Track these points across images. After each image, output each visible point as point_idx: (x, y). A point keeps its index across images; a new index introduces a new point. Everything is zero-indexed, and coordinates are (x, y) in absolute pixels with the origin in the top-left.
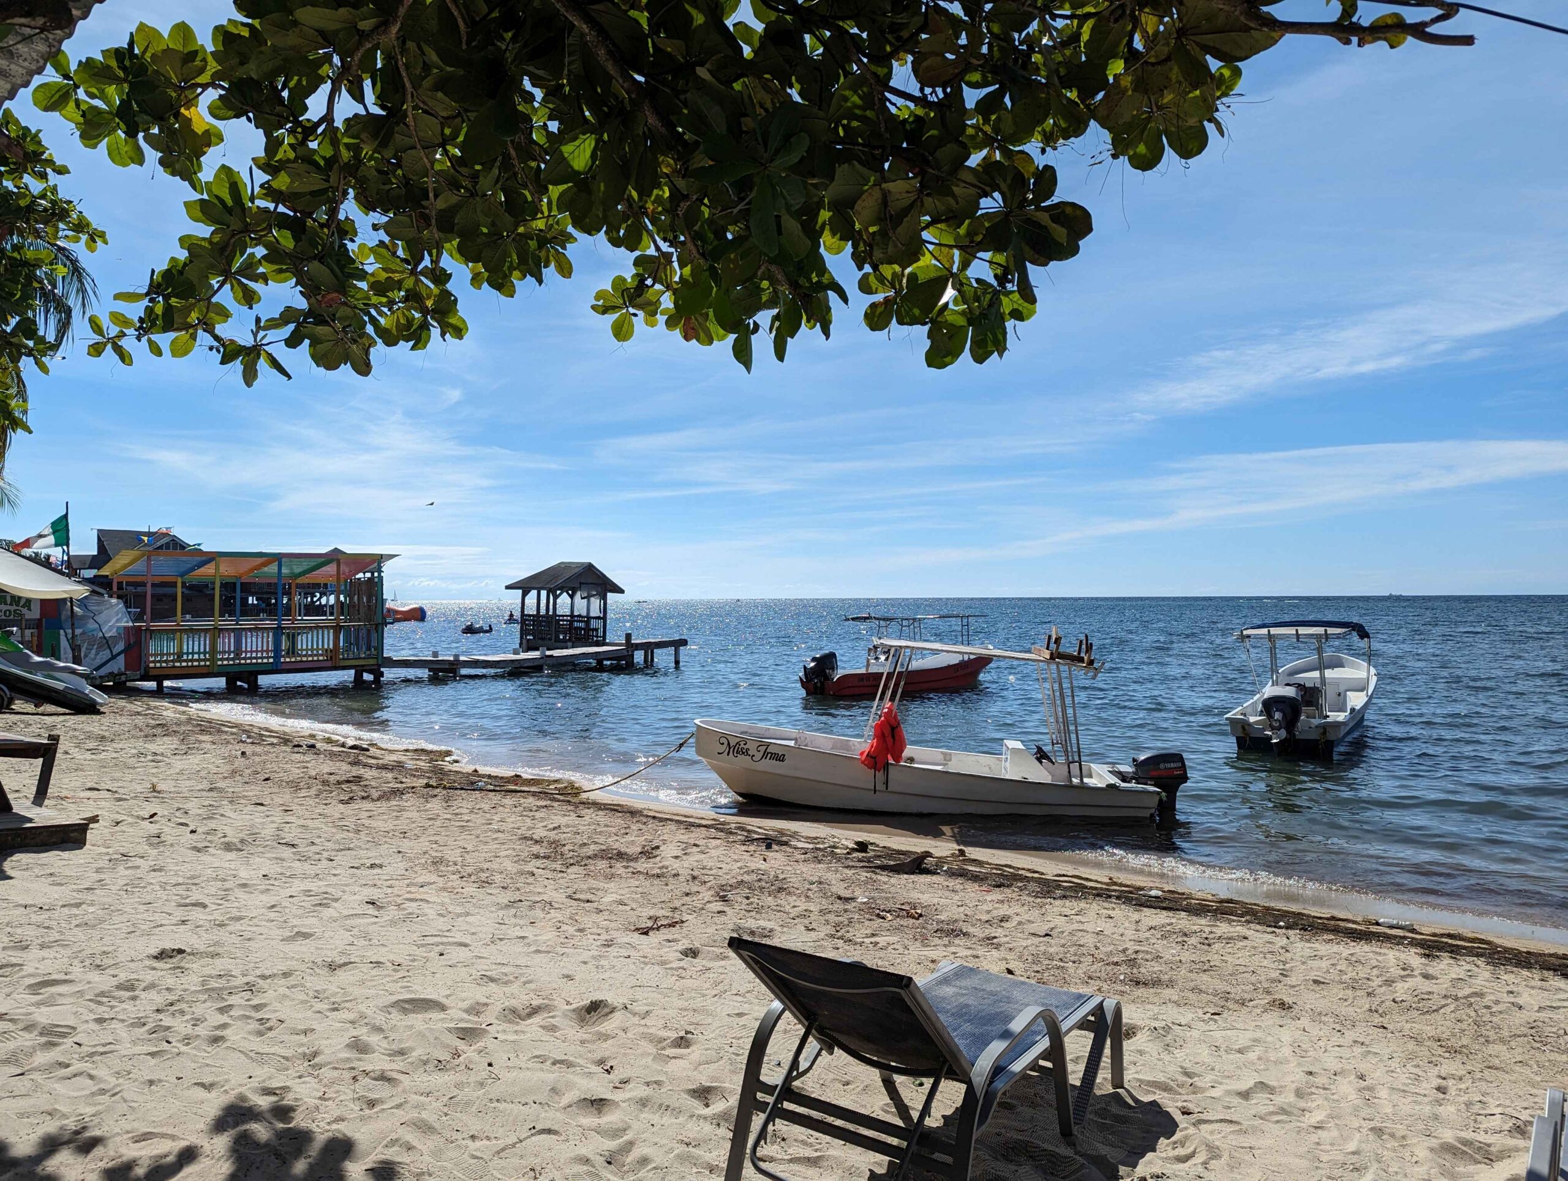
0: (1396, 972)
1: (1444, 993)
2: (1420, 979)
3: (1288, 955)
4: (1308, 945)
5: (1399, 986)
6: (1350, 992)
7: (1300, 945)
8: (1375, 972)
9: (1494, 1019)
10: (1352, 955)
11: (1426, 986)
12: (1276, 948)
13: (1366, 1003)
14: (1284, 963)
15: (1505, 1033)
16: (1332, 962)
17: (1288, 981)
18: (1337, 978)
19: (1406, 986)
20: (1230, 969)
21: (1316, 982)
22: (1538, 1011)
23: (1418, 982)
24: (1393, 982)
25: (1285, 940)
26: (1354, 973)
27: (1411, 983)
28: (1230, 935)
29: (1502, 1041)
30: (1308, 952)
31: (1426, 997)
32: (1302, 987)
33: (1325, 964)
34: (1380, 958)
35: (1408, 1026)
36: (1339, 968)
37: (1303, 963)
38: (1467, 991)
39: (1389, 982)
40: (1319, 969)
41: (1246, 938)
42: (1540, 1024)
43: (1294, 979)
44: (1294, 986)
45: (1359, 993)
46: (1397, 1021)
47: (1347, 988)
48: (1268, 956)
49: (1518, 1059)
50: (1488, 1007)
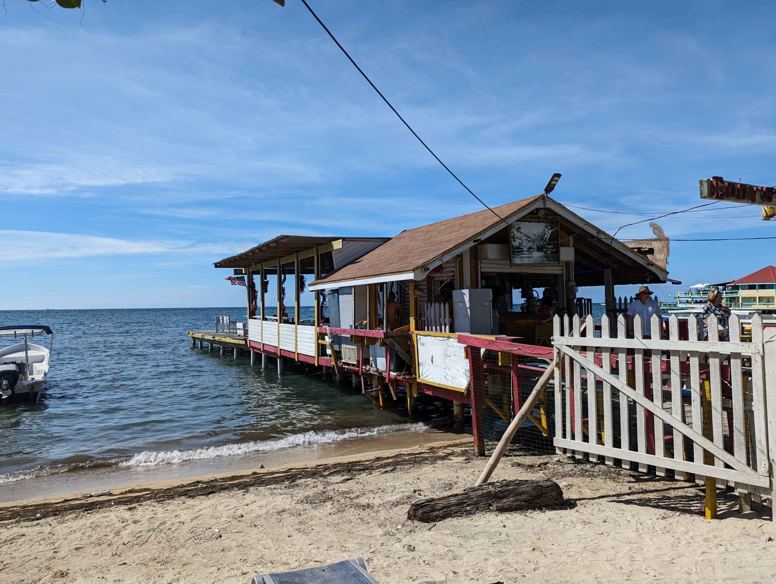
0: (119, 525)
1: (147, 529)
2: (133, 525)
3: (55, 537)
4: (64, 525)
5: (123, 533)
6: (98, 548)
7: (59, 527)
8: (109, 530)
9: (175, 535)
10: (92, 523)
11: (136, 528)
12: (46, 535)
13: (109, 552)
14: (53, 543)
15: (182, 540)
16: (82, 532)
17: (59, 555)
18: (88, 542)
19: (128, 531)
20: (19, 562)
21: (77, 549)
22: (191, 522)
23: (132, 528)
24: (119, 532)
25: (49, 528)
26: (97, 535)
27: (129, 530)
28: (11, 537)
29: (183, 546)
30: (66, 531)
31: (140, 535)
32: (69, 556)
33: (78, 535)
34: (108, 520)
35: (136, 557)
36: (87, 534)
37: (65, 539)
38: (157, 524)
39: (118, 533)
40: (76, 539)
41: (23, 535)
42: (194, 529)
43: (62, 553)
44: (64, 557)
45: (103, 546)
46: (131, 557)
47: (95, 546)
48: (42, 542)
49: (192, 554)
50: (170, 529)
